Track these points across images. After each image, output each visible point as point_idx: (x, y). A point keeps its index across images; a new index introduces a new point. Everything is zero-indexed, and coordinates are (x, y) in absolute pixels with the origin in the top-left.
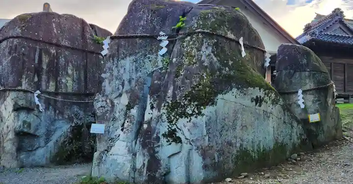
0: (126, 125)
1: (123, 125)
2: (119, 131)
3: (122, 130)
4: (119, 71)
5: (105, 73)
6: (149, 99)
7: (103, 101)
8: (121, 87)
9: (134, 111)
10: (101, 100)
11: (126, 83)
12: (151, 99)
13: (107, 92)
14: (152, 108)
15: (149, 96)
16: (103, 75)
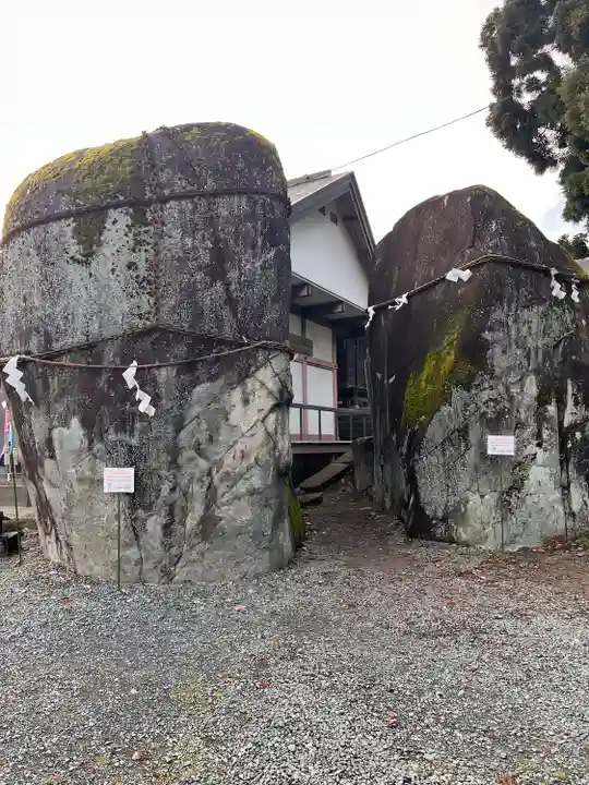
0: (545, 436)
1: (539, 435)
2: (532, 449)
3: (539, 445)
4: (518, 330)
5: (491, 329)
6: (570, 388)
7: (491, 388)
8: (525, 362)
9: (552, 409)
10: (486, 385)
11: (533, 354)
12: (573, 388)
13: (497, 371)
14: (576, 403)
15: (569, 382)
16: (487, 335)
